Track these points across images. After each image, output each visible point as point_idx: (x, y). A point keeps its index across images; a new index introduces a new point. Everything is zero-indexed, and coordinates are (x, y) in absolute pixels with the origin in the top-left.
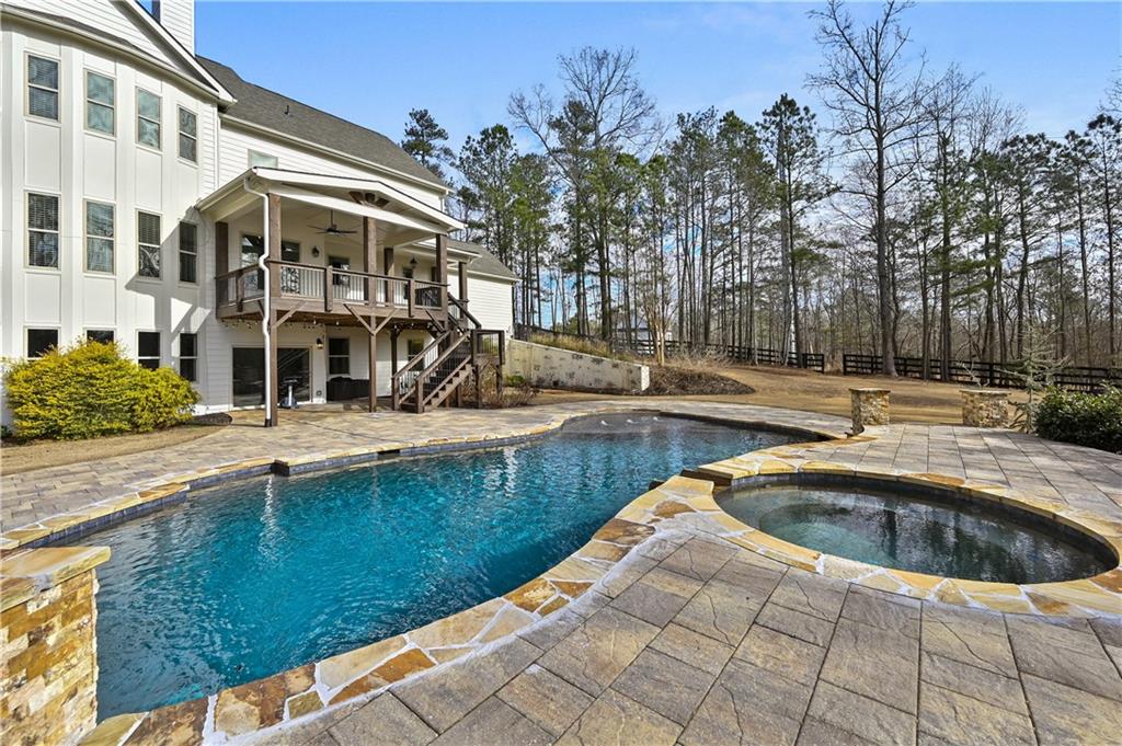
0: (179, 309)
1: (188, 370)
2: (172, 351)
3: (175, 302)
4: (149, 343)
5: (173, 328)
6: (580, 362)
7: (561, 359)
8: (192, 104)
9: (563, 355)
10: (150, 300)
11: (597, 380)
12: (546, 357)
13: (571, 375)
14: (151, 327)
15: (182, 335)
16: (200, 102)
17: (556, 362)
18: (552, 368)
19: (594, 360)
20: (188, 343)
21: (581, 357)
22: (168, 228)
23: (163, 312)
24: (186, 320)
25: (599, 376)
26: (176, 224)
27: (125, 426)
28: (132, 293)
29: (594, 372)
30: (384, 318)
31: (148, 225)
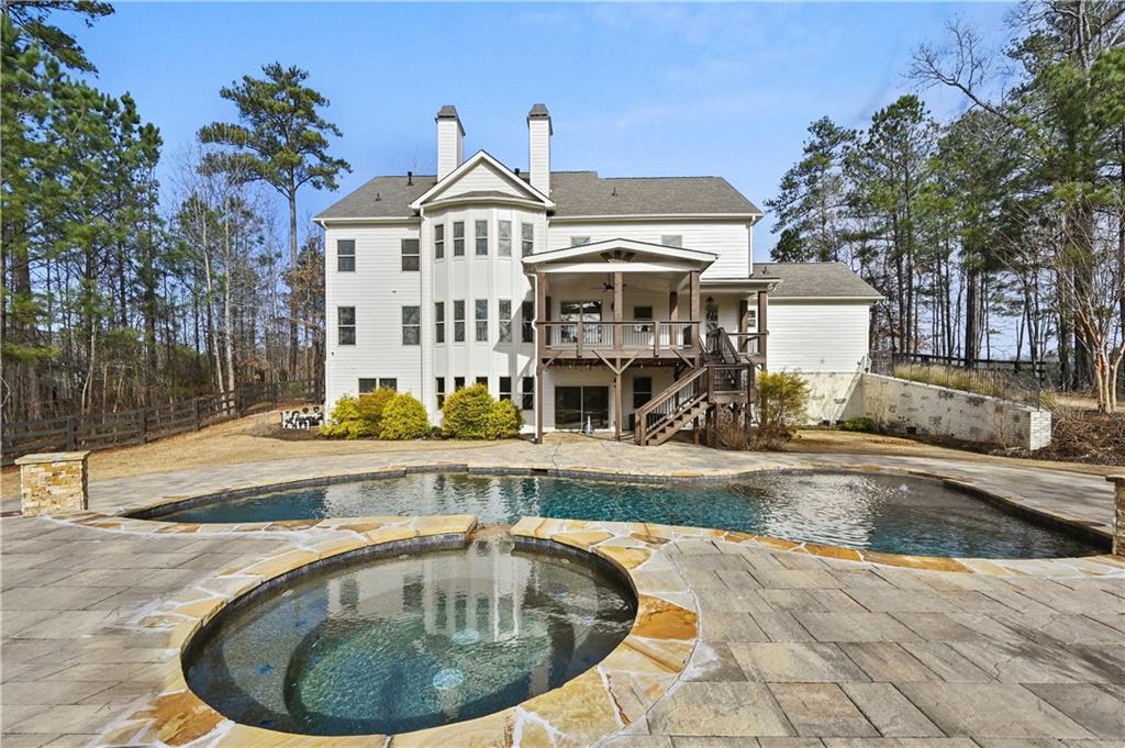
0: (522, 361)
1: (528, 403)
2: (518, 388)
3: (519, 356)
4: (505, 384)
5: (518, 374)
6: (949, 403)
7: (923, 398)
8: (529, 217)
9: (927, 393)
10: (506, 356)
11: (974, 430)
12: (903, 395)
13: (937, 420)
14: (506, 374)
15: (525, 378)
16: (536, 215)
17: (916, 402)
18: (910, 410)
19: (971, 400)
20: (528, 383)
21: (951, 396)
22: (516, 308)
23: (513, 364)
24: (527, 368)
25: (978, 424)
26: (520, 304)
27: (483, 435)
28: (496, 353)
29: (969, 416)
30: (629, 359)
31: (505, 307)
